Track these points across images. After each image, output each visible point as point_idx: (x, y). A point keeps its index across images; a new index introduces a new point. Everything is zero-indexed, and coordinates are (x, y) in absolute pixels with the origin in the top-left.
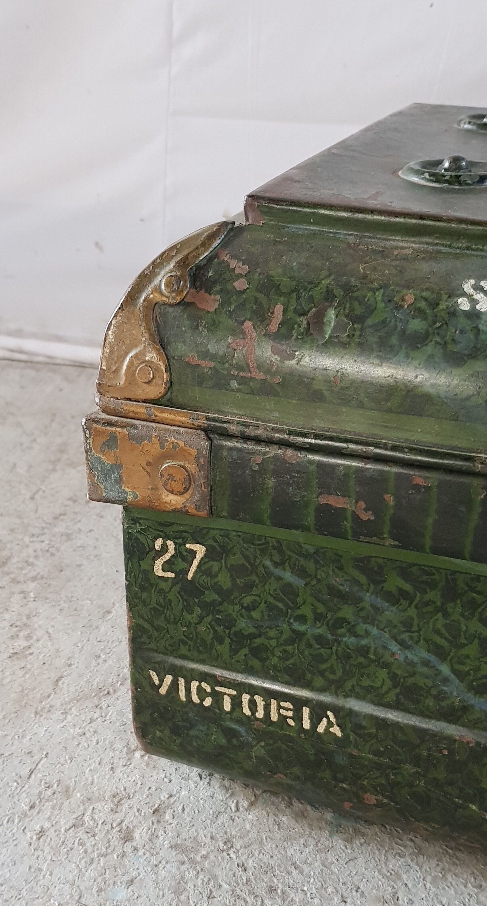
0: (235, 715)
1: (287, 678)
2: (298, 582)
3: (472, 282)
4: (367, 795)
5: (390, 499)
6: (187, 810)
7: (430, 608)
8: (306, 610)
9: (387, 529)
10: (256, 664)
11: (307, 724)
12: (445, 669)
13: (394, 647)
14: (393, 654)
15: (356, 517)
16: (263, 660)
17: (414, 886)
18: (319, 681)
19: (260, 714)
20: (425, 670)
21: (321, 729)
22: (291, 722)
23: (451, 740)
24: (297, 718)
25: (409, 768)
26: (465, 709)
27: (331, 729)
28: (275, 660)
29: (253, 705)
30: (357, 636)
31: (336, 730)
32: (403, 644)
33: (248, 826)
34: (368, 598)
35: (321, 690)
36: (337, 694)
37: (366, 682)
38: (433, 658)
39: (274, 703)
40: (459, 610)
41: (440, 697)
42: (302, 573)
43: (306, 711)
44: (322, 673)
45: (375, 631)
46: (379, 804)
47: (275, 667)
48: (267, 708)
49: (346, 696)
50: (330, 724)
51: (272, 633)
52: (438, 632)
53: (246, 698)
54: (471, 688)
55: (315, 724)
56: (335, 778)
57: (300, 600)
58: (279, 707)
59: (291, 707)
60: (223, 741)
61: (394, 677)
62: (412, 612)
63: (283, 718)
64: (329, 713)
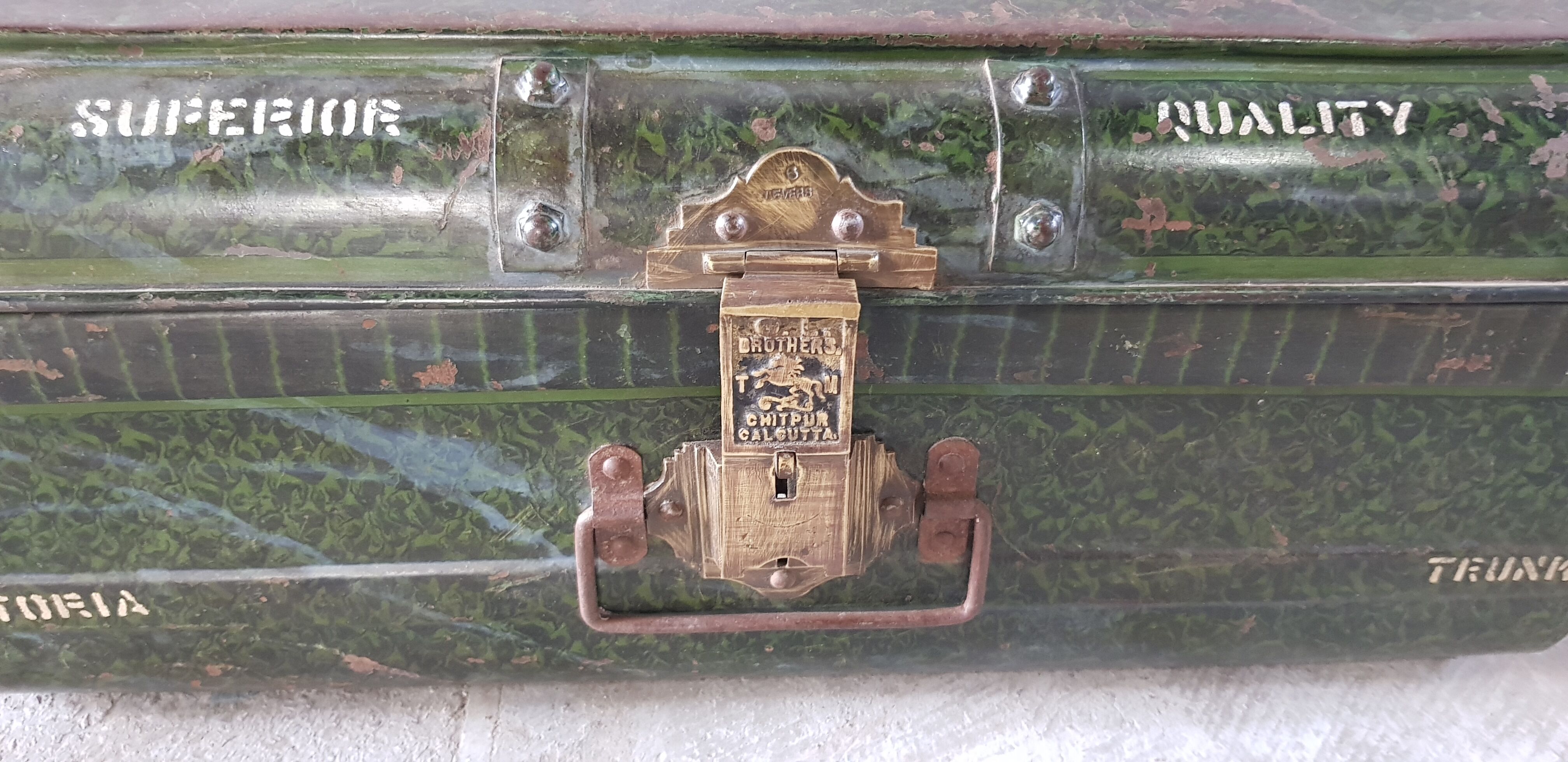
0: (18, 622)
1: (59, 567)
2: (23, 459)
3: (87, 102)
4: (208, 668)
5: (69, 352)
6: (19, 744)
7: (180, 455)
8: (46, 487)
9: (81, 384)
10: (17, 560)
11: (105, 612)
12: (226, 514)
13: (163, 504)
14: (165, 512)
15: (42, 379)
16: (23, 554)
17: (302, 746)
18: (97, 562)
19: (47, 614)
20: (205, 520)
21: (122, 611)
22: (86, 614)
23: (263, 586)
24: (91, 606)
25: (236, 627)
26: (265, 549)
27: (134, 610)
28: (36, 551)
29: (32, 606)
30: (117, 502)
31: (139, 608)
32: (168, 498)
33: (101, 740)
34: (110, 459)
35: (106, 569)
36: (122, 569)
37: (149, 549)
38: (208, 506)
39: (56, 598)
40: (211, 449)
41: (234, 544)
42: (22, 447)
43: (97, 598)
44: (96, 551)
45: (134, 492)
46: (226, 673)
47: (40, 559)
48: (50, 604)
49: (135, 569)
50: (130, 604)
51: (19, 522)
52: (199, 477)
53: (21, 601)
54: (260, 527)
55: (113, 608)
56: (164, 660)
57: (33, 477)
58: (65, 602)
59: (79, 597)
60: (20, 656)
61: (176, 535)
62: (164, 463)
63: (75, 612)
64: (123, 593)
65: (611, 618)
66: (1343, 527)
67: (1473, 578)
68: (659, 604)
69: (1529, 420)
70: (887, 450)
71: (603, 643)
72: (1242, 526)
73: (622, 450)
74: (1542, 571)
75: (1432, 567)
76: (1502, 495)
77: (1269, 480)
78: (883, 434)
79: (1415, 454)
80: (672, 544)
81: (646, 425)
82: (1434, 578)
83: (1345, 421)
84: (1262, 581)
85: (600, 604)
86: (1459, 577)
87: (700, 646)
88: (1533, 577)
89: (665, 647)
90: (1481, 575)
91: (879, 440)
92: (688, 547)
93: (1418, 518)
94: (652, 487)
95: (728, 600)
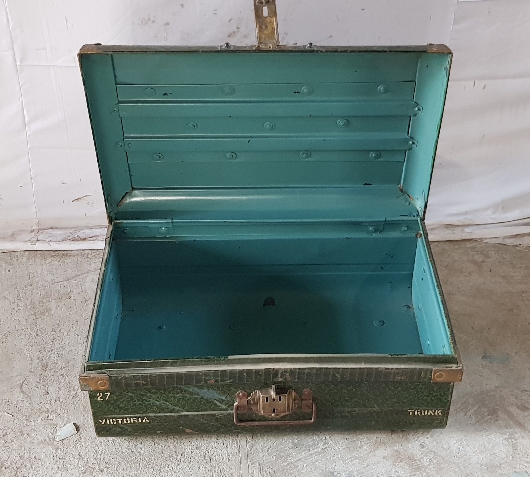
0: (123, 424)
1: (134, 413)
2: (132, 395)
4: (157, 432)
5: (149, 379)
7: (162, 393)
8: (136, 400)
9: (150, 384)
10: (126, 412)
11: (140, 421)
12: (168, 403)
13: (156, 402)
14: (156, 403)
15: (143, 383)
16: (127, 411)
18: (141, 412)
19: (129, 422)
20: (164, 404)
21: (144, 421)
22: (137, 422)
23: (172, 416)
24: (138, 420)
25: (166, 424)
26: (174, 409)
27: (146, 421)
28: (130, 410)
29: (127, 421)
30: (148, 402)
31: (147, 421)
32: (158, 401)
34: (149, 395)
35: (142, 414)
36: (146, 413)
37: (152, 410)
38: (165, 402)
39: (132, 419)
40: (167, 392)
41: (168, 409)
42: (133, 393)
43: (140, 419)
44: (142, 410)
45: (151, 400)
46: (160, 432)
47: (130, 412)
48: (130, 420)
49: (148, 413)
50: (146, 420)
51: (129, 405)
52: (164, 397)
53: (125, 420)
54: (173, 405)
55: (142, 421)
56: (149, 430)
57: (134, 398)
58: (133, 420)
59: (136, 419)
60: (121, 430)
61: (158, 407)
62: (158, 395)
63: (134, 422)
64: (145, 418)
65: (240, 422)
66: (388, 404)
67: (419, 414)
68: (250, 419)
69: (420, 385)
70: (295, 391)
71: (238, 427)
72: (367, 404)
73: (243, 392)
74: (434, 413)
75: (409, 412)
76: (420, 399)
77: (371, 396)
78: (294, 388)
79: (399, 391)
80: (253, 408)
81: (248, 387)
82: (411, 414)
83: (383, 386)
84: (374, 415)
85: (238, 419)
86: (416, 414)
87: (258, 427)
88: (433, 414)
89: (251, 428)
90: (421, 413)
91: (293, 389)
92: (256, 409)
93: (404, 403)
94: (249, 398)
95: (264, 419)
